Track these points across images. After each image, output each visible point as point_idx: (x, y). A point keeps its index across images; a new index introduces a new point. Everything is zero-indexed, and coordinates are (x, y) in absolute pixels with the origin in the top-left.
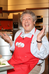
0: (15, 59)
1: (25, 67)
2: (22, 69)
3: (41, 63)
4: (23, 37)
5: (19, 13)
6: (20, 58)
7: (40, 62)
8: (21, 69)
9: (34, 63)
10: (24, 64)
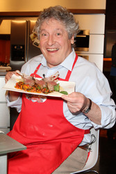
0: (23, 132)
1: (49, 151)
2: (41, 154)
3: (89, 141)
4: (44, 75)
5: (28, 19)
6: (37, 129)
7: (87, 139)
8: (39, 155)
9: (71, 142)
10: (47, 144)
